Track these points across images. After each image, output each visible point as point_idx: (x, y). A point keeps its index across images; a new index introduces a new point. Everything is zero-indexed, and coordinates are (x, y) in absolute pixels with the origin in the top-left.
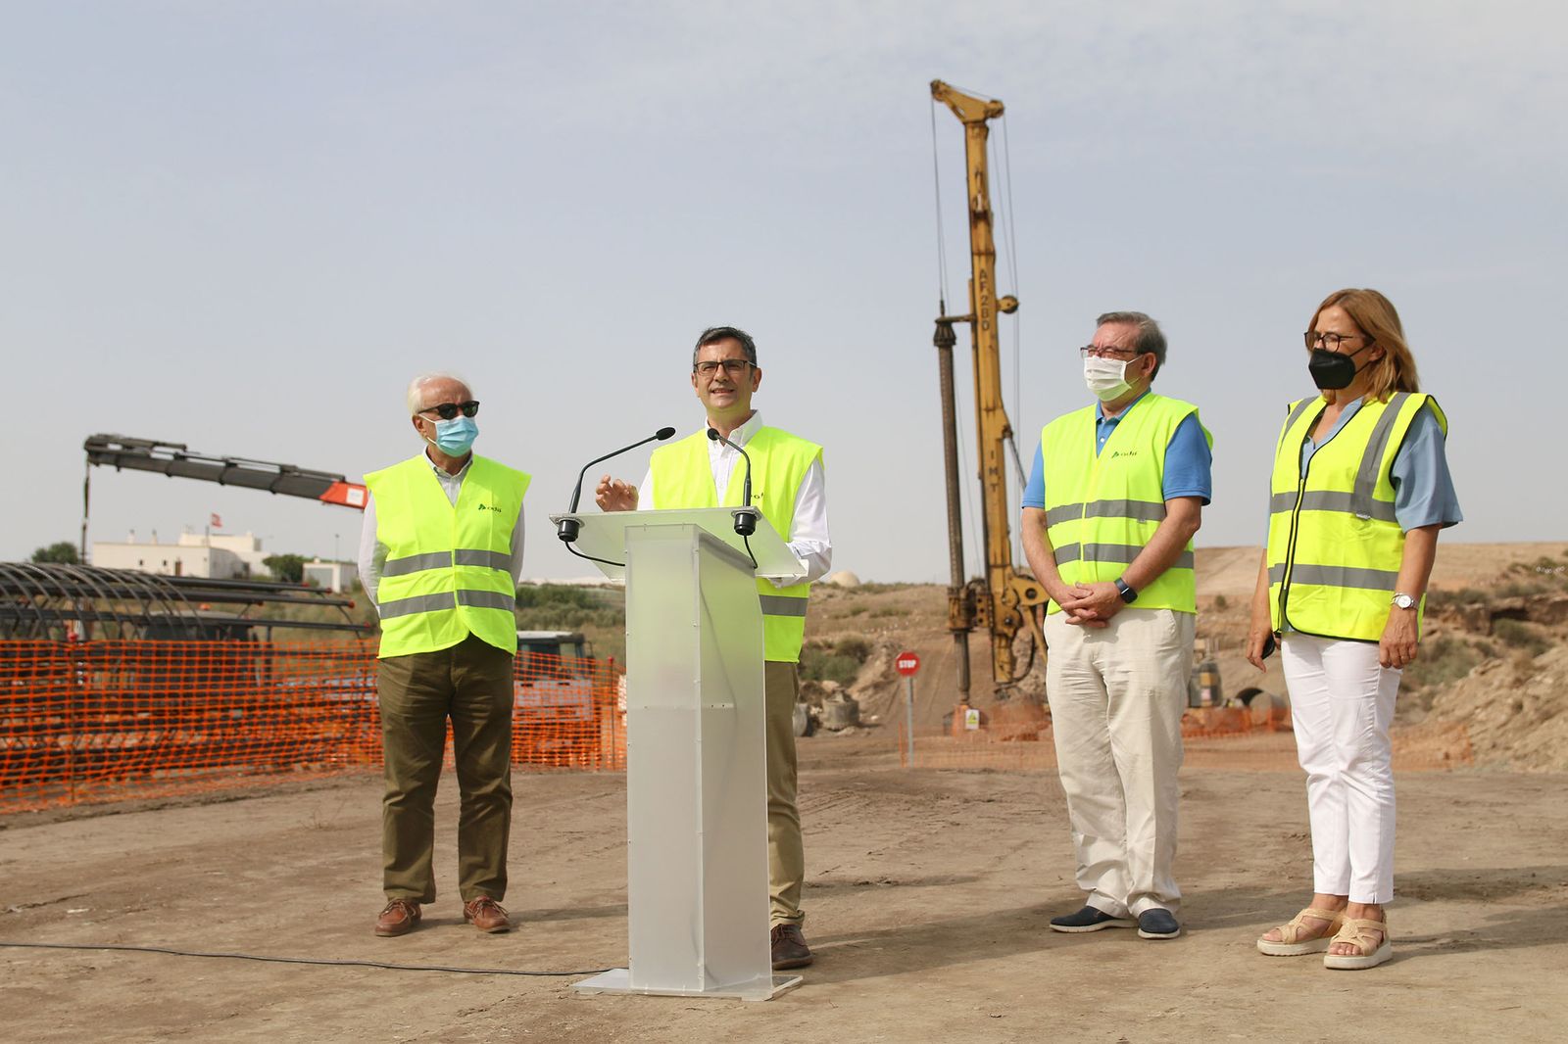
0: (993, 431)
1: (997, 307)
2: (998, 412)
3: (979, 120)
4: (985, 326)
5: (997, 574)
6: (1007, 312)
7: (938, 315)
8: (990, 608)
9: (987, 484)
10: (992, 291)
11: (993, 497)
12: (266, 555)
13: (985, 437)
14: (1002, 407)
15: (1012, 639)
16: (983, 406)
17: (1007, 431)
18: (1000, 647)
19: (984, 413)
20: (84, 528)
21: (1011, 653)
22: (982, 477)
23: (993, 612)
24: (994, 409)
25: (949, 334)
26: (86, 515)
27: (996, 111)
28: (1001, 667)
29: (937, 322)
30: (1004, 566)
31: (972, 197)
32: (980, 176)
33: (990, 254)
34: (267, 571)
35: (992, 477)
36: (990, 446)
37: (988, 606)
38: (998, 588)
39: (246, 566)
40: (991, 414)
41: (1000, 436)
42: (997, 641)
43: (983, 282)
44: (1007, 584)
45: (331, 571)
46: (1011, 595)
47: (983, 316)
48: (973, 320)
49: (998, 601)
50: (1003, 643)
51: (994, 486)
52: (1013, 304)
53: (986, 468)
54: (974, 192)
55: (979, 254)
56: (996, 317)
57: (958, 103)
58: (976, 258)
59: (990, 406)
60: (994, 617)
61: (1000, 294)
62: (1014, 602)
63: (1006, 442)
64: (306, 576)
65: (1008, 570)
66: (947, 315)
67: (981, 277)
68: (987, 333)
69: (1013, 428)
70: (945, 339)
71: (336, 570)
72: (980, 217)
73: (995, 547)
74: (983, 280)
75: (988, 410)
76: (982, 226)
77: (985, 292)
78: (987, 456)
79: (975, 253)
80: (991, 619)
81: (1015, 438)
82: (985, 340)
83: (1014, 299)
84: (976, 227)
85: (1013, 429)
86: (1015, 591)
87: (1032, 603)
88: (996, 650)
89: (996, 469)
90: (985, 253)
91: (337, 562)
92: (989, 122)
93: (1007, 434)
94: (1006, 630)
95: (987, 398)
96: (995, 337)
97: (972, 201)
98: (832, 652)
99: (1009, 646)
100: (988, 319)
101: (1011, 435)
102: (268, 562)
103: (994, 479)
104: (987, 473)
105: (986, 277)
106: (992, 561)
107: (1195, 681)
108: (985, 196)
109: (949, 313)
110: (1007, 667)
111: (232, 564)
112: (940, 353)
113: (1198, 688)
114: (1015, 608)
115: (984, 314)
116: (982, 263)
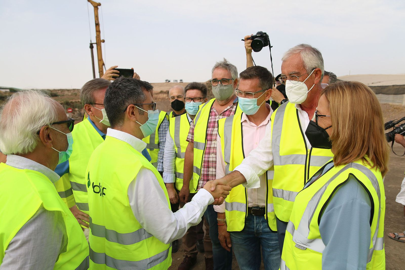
0: (101, 64)
1: (101, 41)
2: (102, 61)
3: (96, 6)
4: (99, 45)
7: (90, 43)
10: (100, 38)
17: (104, 64)
19: (99, 61)
22: (99, 72)
27: (100, 5)
32: (97, 17)
36: (101, 67)
43: (98, 37)
48: (96, 43)
52: (104, 41)
54: (96, 20)
56: (101, 43)
57: (92, 3)
59: (100, 59)
63: (103, 66)
69: (105, 64)
70: (91, 47)
72: (97, 25)
76: (97, 26)
78: (100, 69)
79: (97, 31)
81: (105, 65)
82: (99, 47)
89: (102, 71)
90: (98, 31)
92: (99, 7)
96: (101, 47)
97: (96, 22)
98: (79, 103)
103: (101, 73)
108: (98, 21)
109: (92, 42)
112: (91, 50)
115: (99, 43)
116: (98, 33)
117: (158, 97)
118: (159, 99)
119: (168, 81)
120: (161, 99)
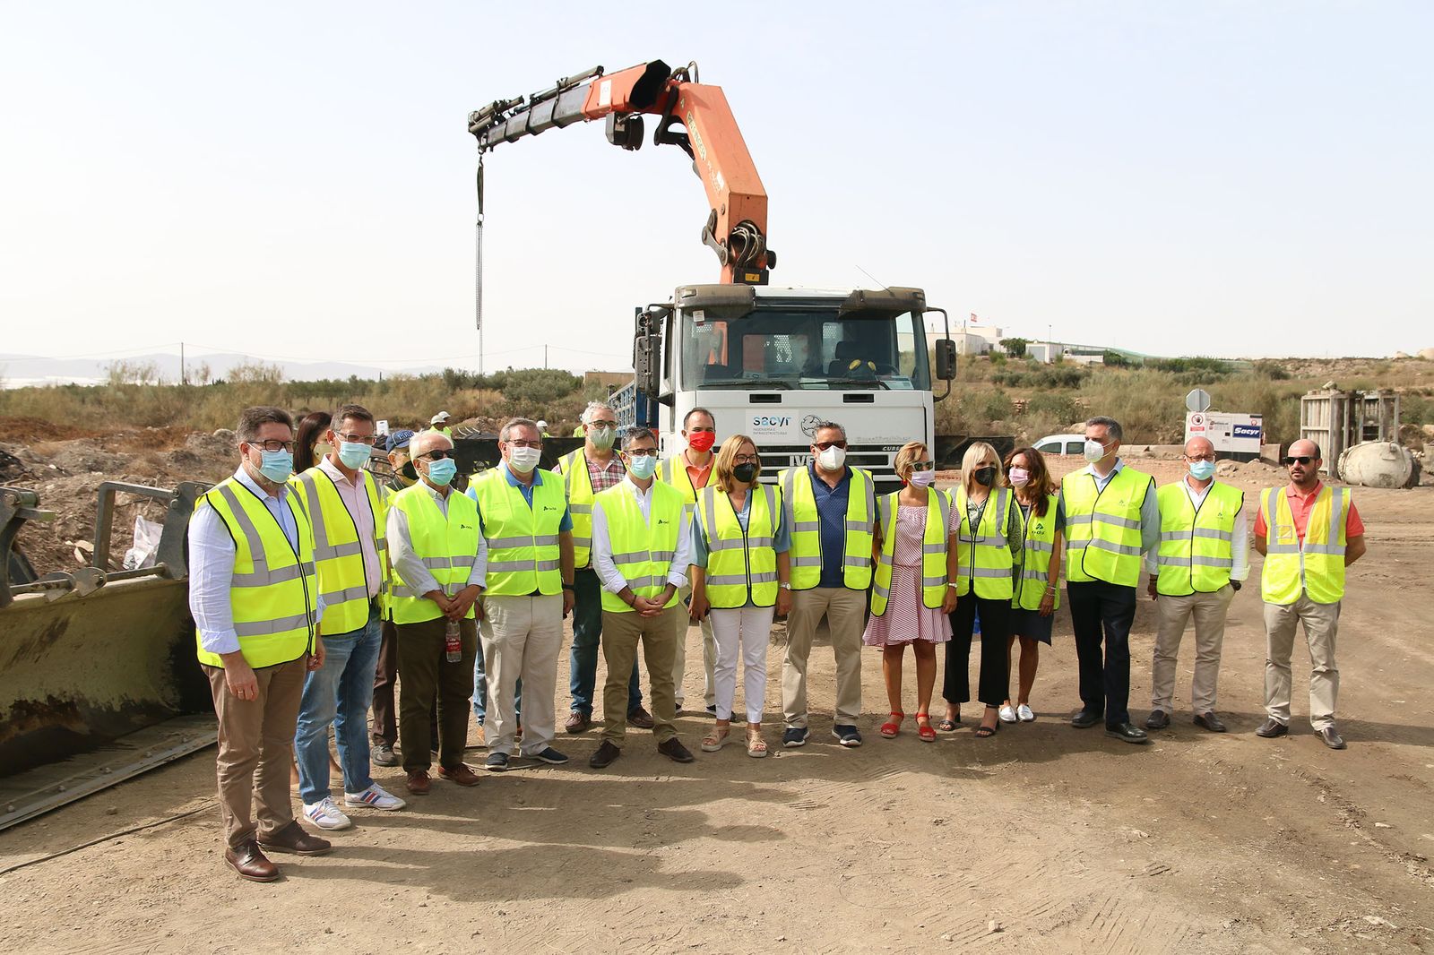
12: (1001, 339)
20: (480, 224)
26: (481, 212)
34: (1004, 350)
39: (991, 347)
45: (1044, 348)
64: (1027, 351)
71: (1047, 347)
91: (1047, 343)
102: (1003, 343)
111: (982, 346)
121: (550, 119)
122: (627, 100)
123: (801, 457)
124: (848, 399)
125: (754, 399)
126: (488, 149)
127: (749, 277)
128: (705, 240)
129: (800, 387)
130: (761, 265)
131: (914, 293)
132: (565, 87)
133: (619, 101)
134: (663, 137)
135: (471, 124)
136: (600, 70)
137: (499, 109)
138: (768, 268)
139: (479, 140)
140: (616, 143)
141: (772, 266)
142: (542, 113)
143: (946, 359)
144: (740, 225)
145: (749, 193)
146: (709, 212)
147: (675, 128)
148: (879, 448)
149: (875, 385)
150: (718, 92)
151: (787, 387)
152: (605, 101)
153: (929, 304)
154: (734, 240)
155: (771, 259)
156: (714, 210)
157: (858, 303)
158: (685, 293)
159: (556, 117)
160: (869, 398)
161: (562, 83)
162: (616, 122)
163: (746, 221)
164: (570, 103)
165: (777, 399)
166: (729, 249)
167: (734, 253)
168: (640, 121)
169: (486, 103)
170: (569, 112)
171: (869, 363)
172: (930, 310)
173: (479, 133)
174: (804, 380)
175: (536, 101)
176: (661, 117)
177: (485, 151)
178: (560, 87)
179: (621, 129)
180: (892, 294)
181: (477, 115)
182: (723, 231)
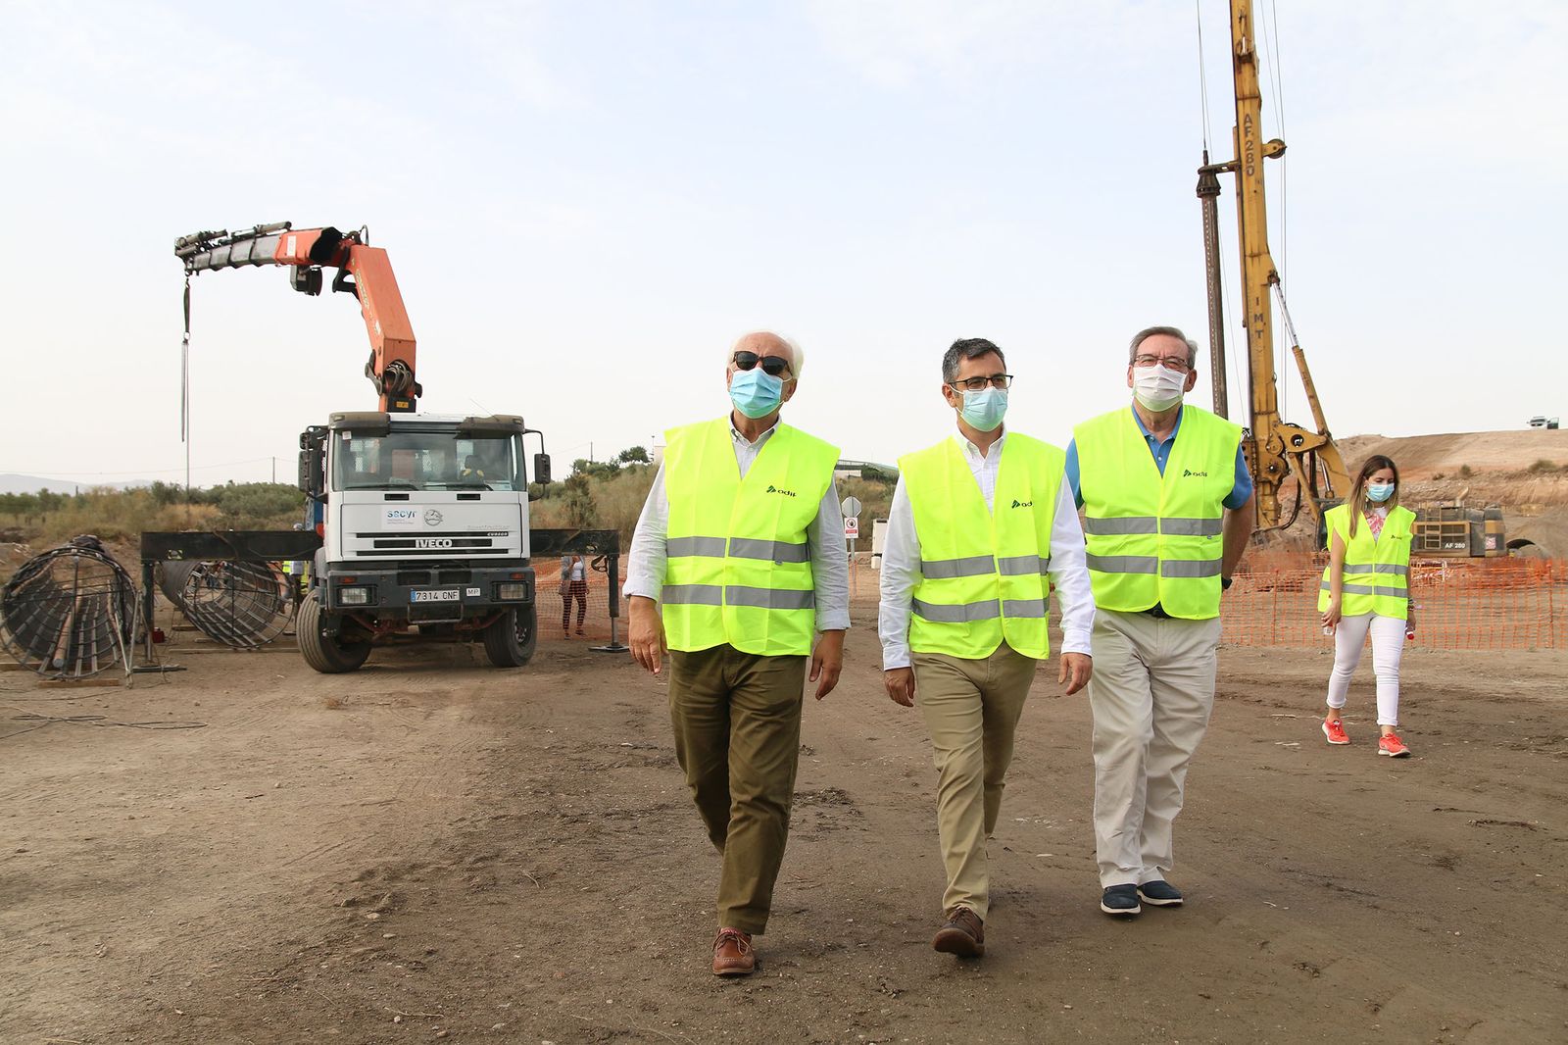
0: (1259, 277)
1: (1263, 151)
2: (1264, 257)
4: (1250, 172)
5: (1262, 421)
6: (1271, 156)
7: (1201, 165)
8: (1254, 456)
9: (1252, 332)
10: (1258, 135)
11: (1259, 344)
13: (1250, 283)
14: (1269, 252)
15: (1278, 487)
16: (1248, 252)
17: (1273, 277)
18: (1264, 495)
19: (1249, 260)
20: (186, 342)
21: (1276, 500)
22: (1247, 324)
23: (1257, 459)
24: (1259, 255)
25: (1212, 183)
26: (187, 331)
28: (1265, 514)
29: (1200, 172)
30: (1268, 413)
31: (1235, 43)
33: (1256, 97)
35: (1257, 323)
36: (1256, 292)
37: (1253, 453)
38: (1262, 436)
40: (1256, 259)
41: (1266, 281)
42: (1261, 488)
43: (1246, 126)
44: (1272, 431)
46: (1276, 442)
47: (1247, 162)
48: (1237, 167)
49: (1262, 449)
50: (1268, 491)
51: (1259, 332)
52: (1279, 147)
53: (1251, 315)
54: (1238, 37)
55: (1244, 99)
56: (1261, 163)
58: (1240, 103)
59: (1255, 252)
60: (1258, 465)
61: (1265, 140)
62: (1279, 450)
63: (1272, 288)
65: (1273, 417)
66: (1210, 164)
67: (1245, 122)
68: (1252, 178)
70: (1208, 188)
72: (1244, 60)
73: (1260, 394)
74: (1248, 124)
75: (1253, 256)
76: (1246, 69)
77: (1250, 137)
78: (1253, 303)
79: (1239, 98)
80: (1255, 467)
81: (1282, 284)
82: (1249, 185)
83: (1282, 143)
84: (1240, 72)
85: (1279, 275)
86: (1280, 438)
87: (1298, 449)
88: (1260, 498)
89: (1261, 315)
90: (1248, 98)
93: (1273, 279)
94: (1270, 478)
95: (1253, 244)
96: (1261, 182)
97: (1236, 45)
99: (1274, 494)
100: (1252, 164)
101: (1278, 281)
103: (1259, 325)
104: (1252, 320)
105: (1251, 121)
106: (1257, 410)
107: (1478, 529)
108: (1249, 41)
109: (1213, 162)
110: (1271, 515)
112: (1204, 203)
113: (1481, 536)
114: (1280, 456)
115: (1250, 158)
116: (1247, 107)
117: (1523, 494)
118: (1527, 501)
119: (1545, 425)
120: (1537, 501)
121: (247, 259)
122: (308, 255)
123: (424, 541)
124: (460, 497)
125: (388, 497)
126: (194, 272)
127: (400, 404)
128: (367, 374)
129: (424, 488)
130: (410, 395)
131: (514, 419)
132: (260, 233)
133: (301, 255)
134: (340, 285)
135: (178, 248)
136: (288, 225)
137: (204, 240)
138: (416, 397)
139: (186, 263)
140: (298, 289)
141: (419, 396)
142: (241, 251)
143: (541, 469)
144: (393, 363)
145: (401, 338)
146: (371, 352)
147: (349, 279)
148: (485, 534)
149: (483, 487)
150: (382, 254)
151: (414, 489)
152: (291, 253)
153: (527, 426)
154: (388, 375)
155: (419, 391)
156: (374, 350)
157: (470, 426)
158: (337, 418)
159: (253, 258)
160: (477, 497)
161: (259, 229)
162: (298, 272)
163: (399, 361)
164: (266, 247)
165: (405, 497)
166: (384, 383)
167: (387, 386)
168: (319, 274)
169: (192, 231)
170: (264, 256)
171: (478, 472)
172: (528, 431)
173: (185, 258)
174: (428, 484)
175: (237, 239)
176: (338, 269)
177: (191, 274)
178: (256, 232)
179: (304, 279)
180: (498, 420)
181: (183, 242)
182: (379, 369)
